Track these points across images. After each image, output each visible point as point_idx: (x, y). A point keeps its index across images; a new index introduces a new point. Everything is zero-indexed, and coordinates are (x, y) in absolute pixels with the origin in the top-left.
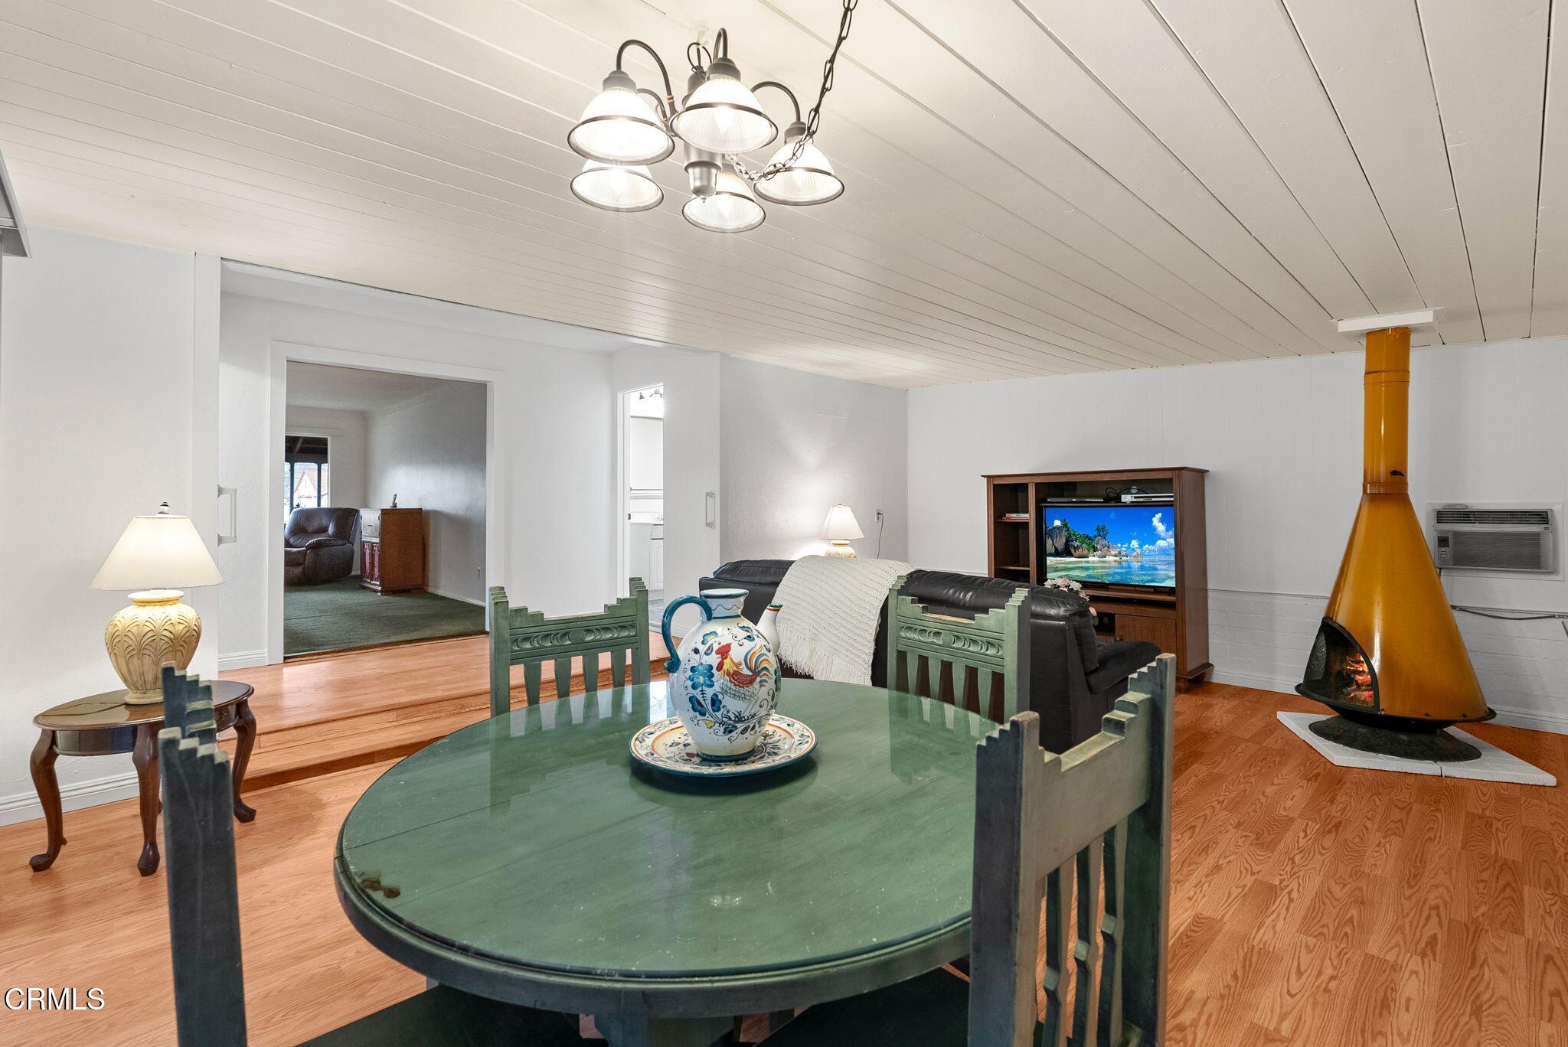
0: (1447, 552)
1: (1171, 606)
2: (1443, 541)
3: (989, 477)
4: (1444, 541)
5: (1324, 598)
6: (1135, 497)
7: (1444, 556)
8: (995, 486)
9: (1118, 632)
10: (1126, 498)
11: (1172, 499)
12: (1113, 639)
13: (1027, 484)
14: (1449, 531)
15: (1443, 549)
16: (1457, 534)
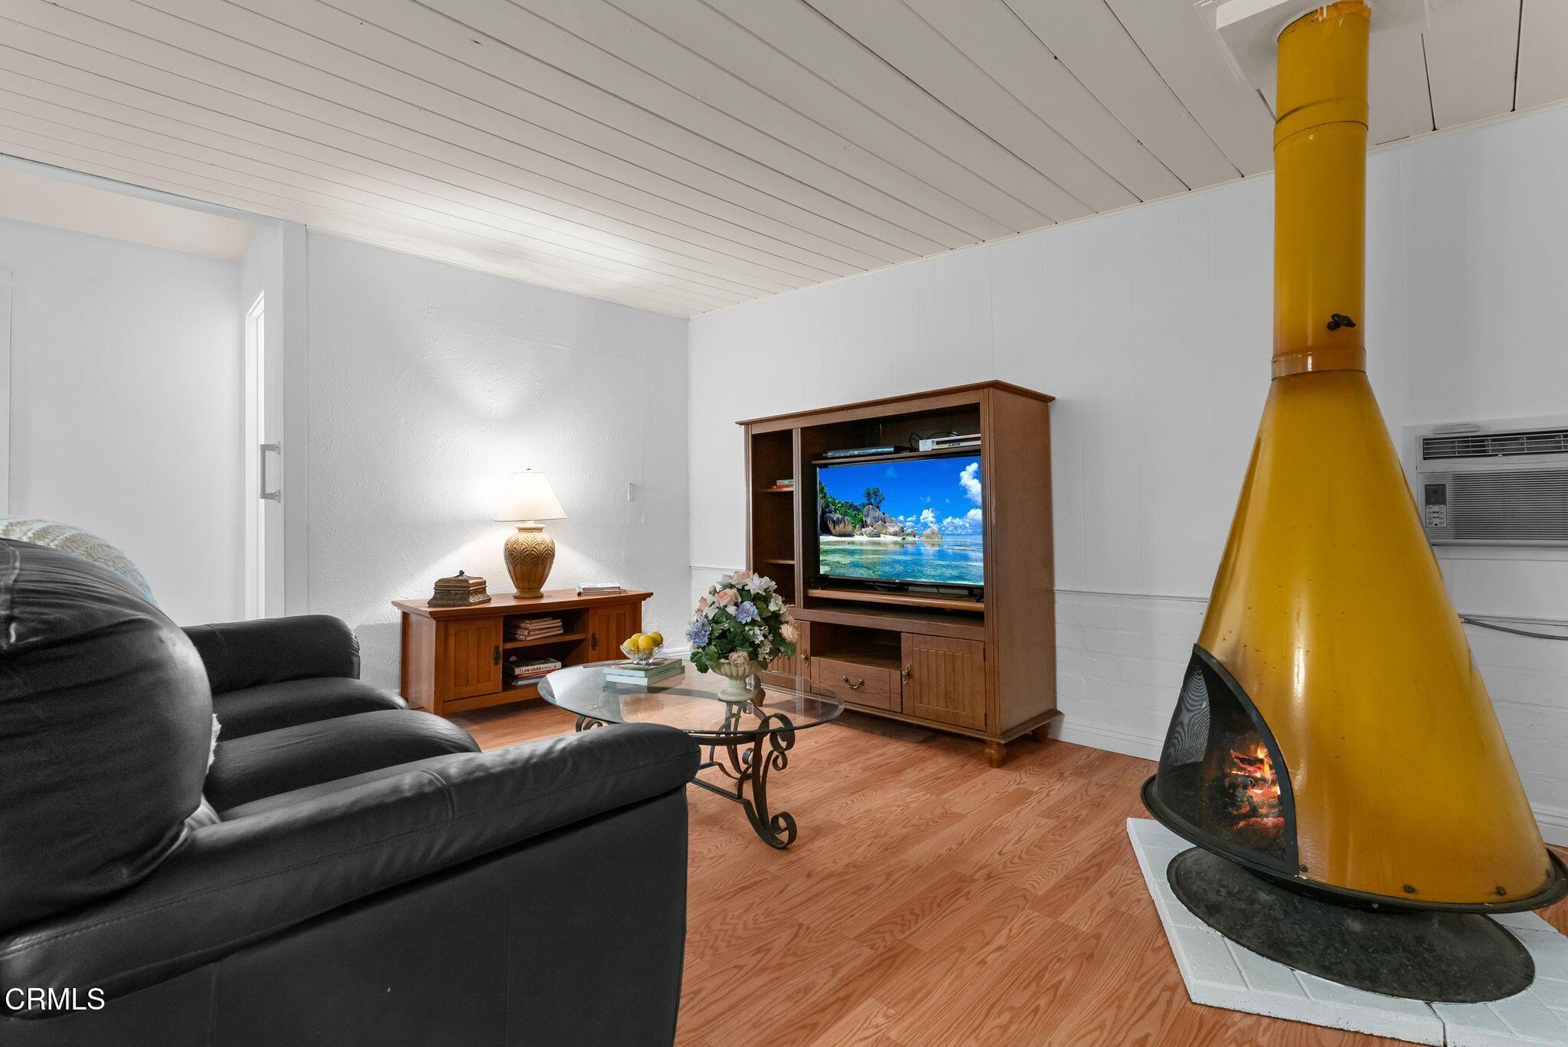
0: (1442, 514)
1: (976, 617)
2: (1434, 494)
3: (747, 424)
4: (1436, 492)
5: (1200, 600)
6: (938, 443)
7: (1436, 521)
8: (755, 437)
9: (906, 664)
10: (926, 445)
11: (979, 442)
12: (896, 674)
13: (791, 430)
14: (1444, 474)
15: (1436, 508)
16: (1459, 478)
